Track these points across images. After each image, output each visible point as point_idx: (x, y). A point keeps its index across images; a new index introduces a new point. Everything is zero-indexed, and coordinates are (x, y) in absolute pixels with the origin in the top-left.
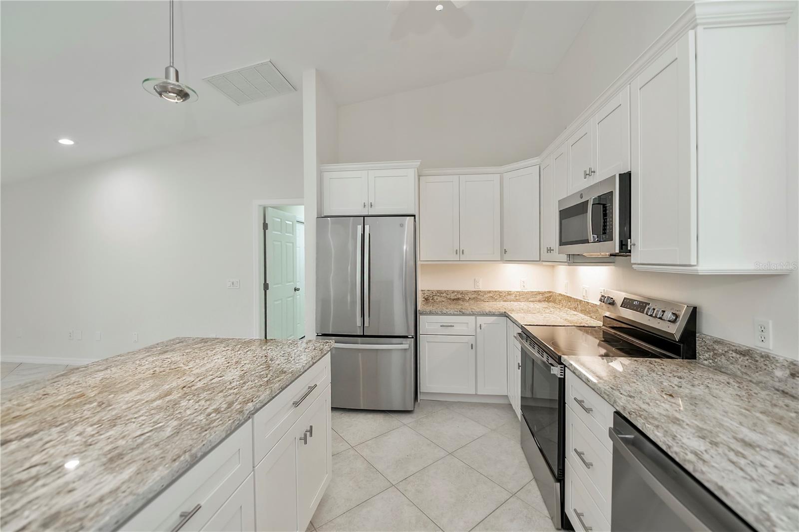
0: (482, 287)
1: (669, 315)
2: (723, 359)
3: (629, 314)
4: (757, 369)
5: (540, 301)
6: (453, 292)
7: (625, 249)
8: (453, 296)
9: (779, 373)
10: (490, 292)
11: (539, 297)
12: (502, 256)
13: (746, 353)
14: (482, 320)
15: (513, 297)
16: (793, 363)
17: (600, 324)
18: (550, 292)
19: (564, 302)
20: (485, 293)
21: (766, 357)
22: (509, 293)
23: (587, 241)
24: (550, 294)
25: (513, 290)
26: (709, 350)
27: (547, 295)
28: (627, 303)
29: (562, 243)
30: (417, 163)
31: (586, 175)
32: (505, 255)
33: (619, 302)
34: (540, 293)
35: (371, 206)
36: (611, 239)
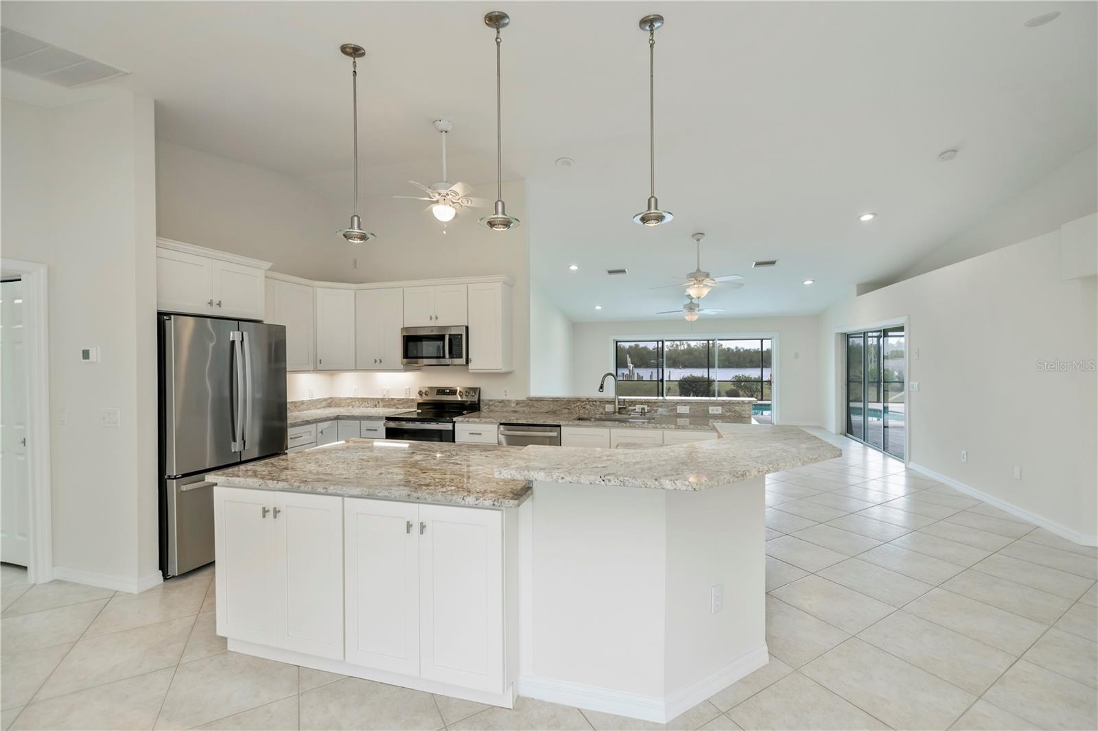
2: (493, 407)
4: (506, 406)
5: (324, 407)
7: (467, 363)
9: (513, 405)
12: (315, 366)
13: (502, 402)
14: (322, 425)
15: (305, 406)
16: (517, 401)
18: (331, 398)
19: (356, 403)
21: (508, 401)
22: (303, 403)
23: (442, 358)
24: (331, 400)
26: (486, 405)
27: (329, 401)
29: (407, 357)
30: (268, 265)
31: (431, 318)
33: (430, 392)
34: (325, 400)
35: (219, 304)
36: (461, 357)
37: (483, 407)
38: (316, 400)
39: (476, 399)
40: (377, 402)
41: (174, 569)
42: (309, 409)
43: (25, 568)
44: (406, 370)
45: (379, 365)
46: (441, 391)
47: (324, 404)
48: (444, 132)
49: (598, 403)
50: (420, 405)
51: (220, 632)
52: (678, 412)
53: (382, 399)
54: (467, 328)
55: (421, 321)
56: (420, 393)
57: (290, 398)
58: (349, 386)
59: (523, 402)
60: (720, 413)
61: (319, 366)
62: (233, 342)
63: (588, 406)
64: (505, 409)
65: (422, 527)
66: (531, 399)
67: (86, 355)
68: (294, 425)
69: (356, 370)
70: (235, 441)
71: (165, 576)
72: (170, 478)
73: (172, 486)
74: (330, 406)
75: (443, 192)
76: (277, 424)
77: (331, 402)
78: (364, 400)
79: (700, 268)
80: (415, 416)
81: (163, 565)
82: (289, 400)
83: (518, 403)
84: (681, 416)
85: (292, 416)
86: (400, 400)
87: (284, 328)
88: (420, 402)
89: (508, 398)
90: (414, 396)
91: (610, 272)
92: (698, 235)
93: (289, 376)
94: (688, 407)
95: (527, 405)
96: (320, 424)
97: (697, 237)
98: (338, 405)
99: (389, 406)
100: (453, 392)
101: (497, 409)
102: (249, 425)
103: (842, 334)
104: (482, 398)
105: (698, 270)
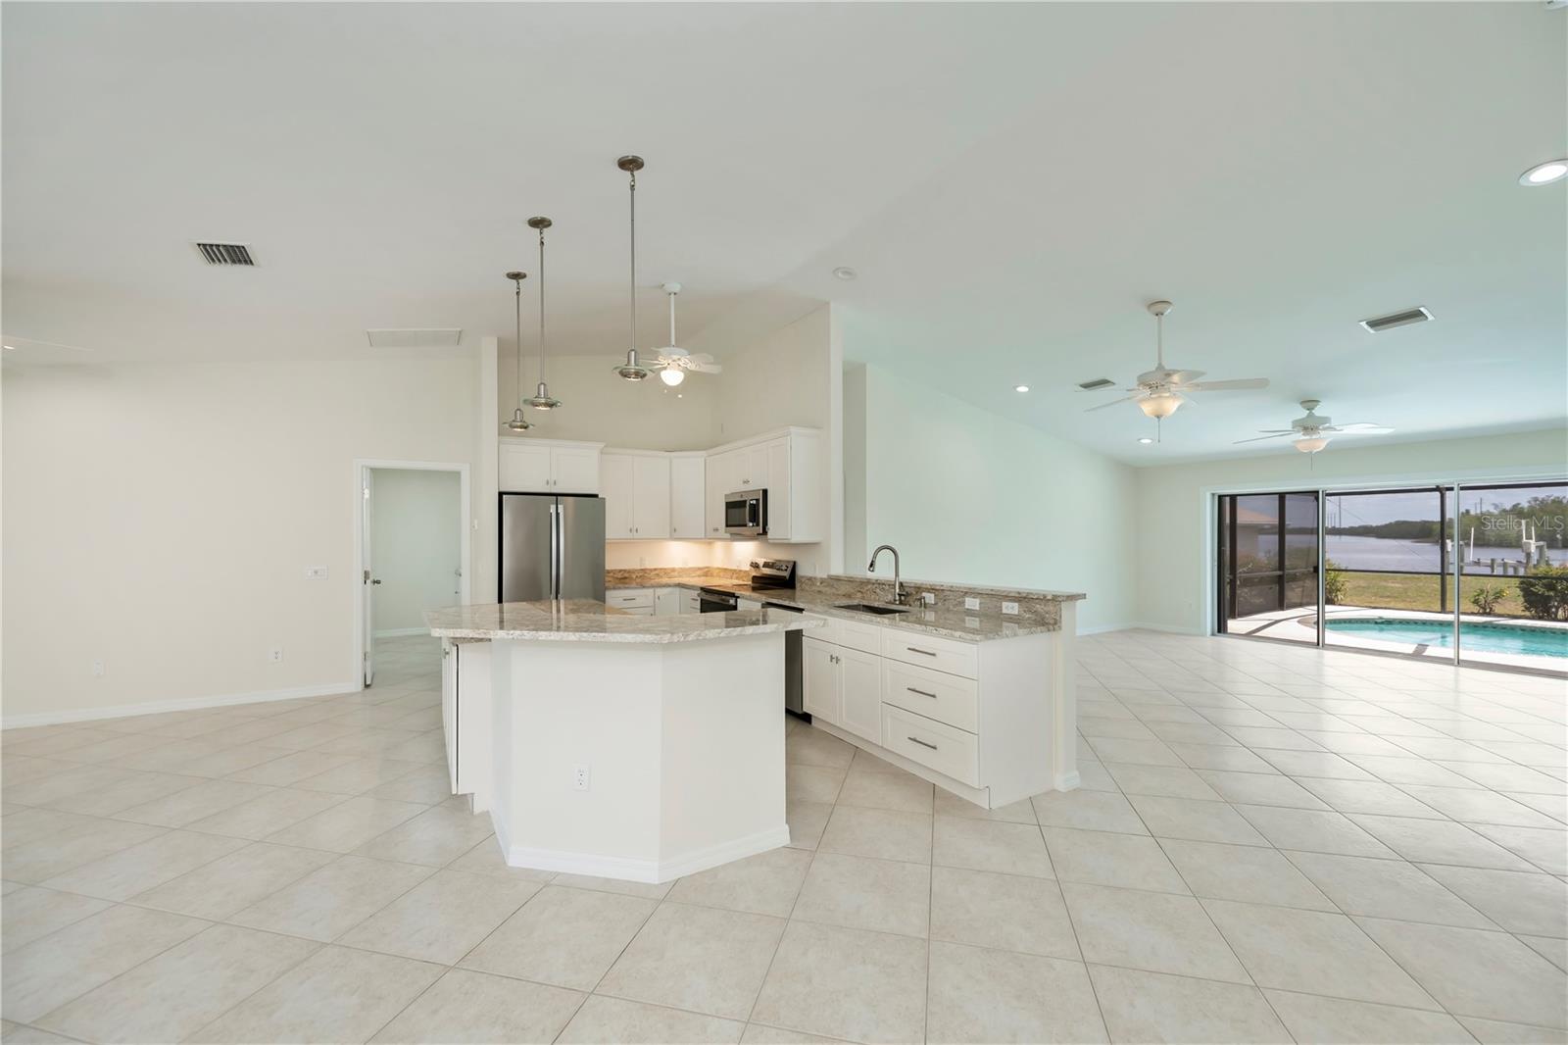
0: (648, 566)
1: (784, 568)
2: (807, 585)
3: (767, 571)
4: (813, 584)
5: (699, 576)
6: (620, 571)
7: (765, 532)
8: (619, 576)
9: (818, 584)
10: (655, 569)
11: (698, 573)
12: (671, 535)
13: (810, 579)
14: (660, 592)
15: (676, 574)
16: (821, 578)
17: (750, 583)
19: (721, 574)
20: (651, 570)
21: (815, 578)
22: (673, 570)
23: (745, 526)
25: (676, 567)
26: (800, 582)
28: (766, 565)
29: (727, 526)
30: (602, 445)
31: (744, 482)
32: (675, 535)
33: (761, 565)
34: (699, 569)
35: (555, 483)
36: (759, 525)
37: (799, 584)
38: (690, 568)
39: (786, 574)
42: (680, 576)
45: (717, 533)
48: (672, 295)
49: (887, 587)
50: (754, 578)
52: (967, 607)
53: (736, 571)
54: (765, 492)
55: (736, 486)
56: (752, 566)
59: (826, 580)
60: (1017, 613)
62: (552, 514)
63: (878, 590)
66: (831, 578)
74: (706, 575)
75: (666, 358)
79: (1163, 363)
83: (822, 581)
84: (970, 613)
88: (753, 574)
91: (1086, 386)
92: (1157, 306)
94: (977, 601)
95: (828, 585)
96: (658, 590)
97: (1158, 308)
99: (738, 578)
100: (774, 564)
104: (796, 573)
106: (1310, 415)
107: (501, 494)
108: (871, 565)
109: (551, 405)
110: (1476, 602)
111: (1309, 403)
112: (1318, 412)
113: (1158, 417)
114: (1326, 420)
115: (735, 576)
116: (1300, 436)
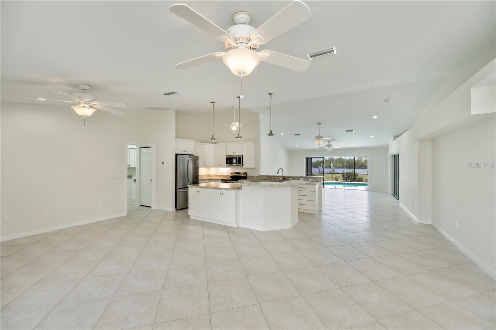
1: (243, 174)
3: (237, 175)
7: (242, 165)
13: (252, 176)
23: (236, 164)
29: (225, 164)
30: (195, 141)
31: (234, 153)
35: (185, 151)
36: (241, 163)
37: (248, 178)
38: (205, 175)
39: (245, 175)
40: (220, 176)
41: (178, 208)
42: (203, 177)
43: (151, 207)
44: (227, 167)
45: (220, 166)
46: (236, 173)
47: (207, 176)
48: (234, 109)
49: (278, 177)
50: (231, 177)
51: (189, 214)
53: (221, 175)
54: (243, 156)
55: (231, 153)
56: (231, 174)
57: (200, 174)
58: (213, 171)
59: (258, 176)
61: (205, 166)
62: (188, 160)
63: (275, 178)
64: (253, 178)
65: (223, 194)
66: (260, 176)
67: (163, 163)
68: (200, 180)
69: (215, 167)
70: (188, 182)
71: (176, 209)
72: (177, 189)
73: (178, 190)
74: (208, 177)
75: (234, 124)
76: (196, 180)
77: (208, 176)
78: (217, 175)
80: (230, 179)
81: (176, 207)
82: (199, 174)
83: (257, 177)
85: (200, 178)
86: (226, 175)
87: (198, 156)
88: (231, 176)
89: (254, 175)
90: (230, 174)
92: (319, 124)
93: (199, 168)
94: (303, 179)
95: (259, 178)
96: (206, 181)
98: (210, 177)
99: (223, 177)
100: (239, 173)
101: (251, 178)
102: (191, 179)
103: (393, 155)
104: (247, 175)
105: (319, 135)
106: (329, 144)
107: (177, 155)
108: (278, 172)
109: (241, 138)
110: (335, 179)
111: (329, 142)
112: (330, 143)
113: (319, 144)
114: (331, 145)
115: (221, 176)
116: (327, 148)
